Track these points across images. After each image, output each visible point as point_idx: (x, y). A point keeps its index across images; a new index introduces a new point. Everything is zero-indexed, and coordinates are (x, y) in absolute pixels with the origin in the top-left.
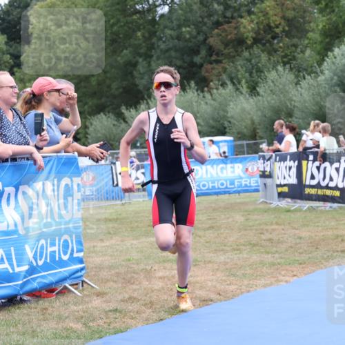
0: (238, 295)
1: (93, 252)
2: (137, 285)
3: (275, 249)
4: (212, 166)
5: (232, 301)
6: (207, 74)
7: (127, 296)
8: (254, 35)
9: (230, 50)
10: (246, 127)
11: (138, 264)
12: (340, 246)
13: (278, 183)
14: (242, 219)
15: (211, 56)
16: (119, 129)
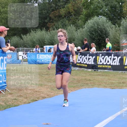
0: (54, 96)
2: (23, 91)
4: (49, 55)
5: (52, 98)
6: (49, 26)
7: (19, 95)
9: (56, 19)
12: (86, 82)
15: (50, 20)
16: (20, 41)
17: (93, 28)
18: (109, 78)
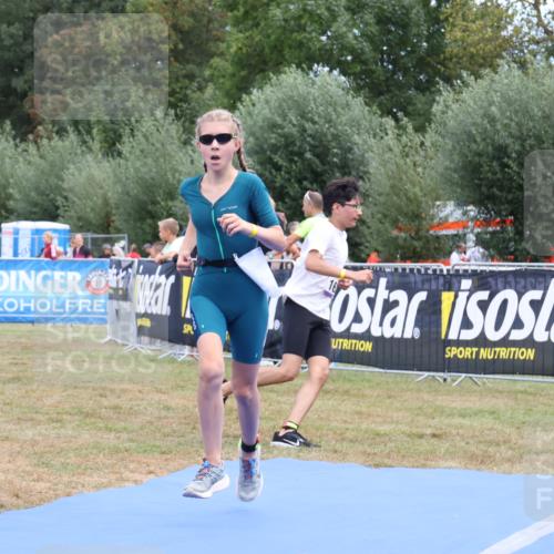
0: (49, 500)
3: (122, 424)
4: (28, 273)
5: (37, 509)
6: (32, 111)
10: (92, 209)
13: (140, 311)
17: (280, 131)
18: (358, 408)
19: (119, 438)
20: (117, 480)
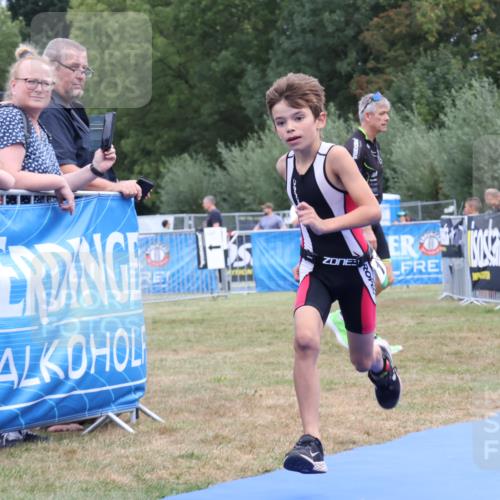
0: (399, 435)
1: (158, 369)
2: (230, 417)
3: (465, 367)
5: (388, 444)
6: (358, 91)
7: (211, 434)
8: (440, 28)
9: (398, 52)
10: (421, 179)
11: (232, 387)
13: (474, 265)
14: (412, 323)
15: (365, 61)
16: (213, 180)
19: (462, 379)
20: (464, 415)
